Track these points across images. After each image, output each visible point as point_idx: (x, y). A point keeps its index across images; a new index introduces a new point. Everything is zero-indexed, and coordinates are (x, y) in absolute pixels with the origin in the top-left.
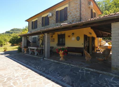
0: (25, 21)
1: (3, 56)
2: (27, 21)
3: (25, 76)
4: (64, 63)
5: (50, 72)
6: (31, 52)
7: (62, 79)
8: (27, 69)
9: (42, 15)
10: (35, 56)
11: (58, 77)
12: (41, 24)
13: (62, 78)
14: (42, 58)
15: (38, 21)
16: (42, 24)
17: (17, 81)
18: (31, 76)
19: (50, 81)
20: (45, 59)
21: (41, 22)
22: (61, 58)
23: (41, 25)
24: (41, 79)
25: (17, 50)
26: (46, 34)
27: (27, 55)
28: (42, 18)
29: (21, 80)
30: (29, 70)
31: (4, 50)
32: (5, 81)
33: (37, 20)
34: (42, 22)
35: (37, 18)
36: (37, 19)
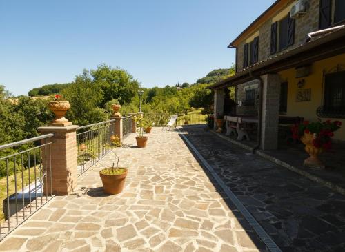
0: (229, 47)
1: (177, 134)
2: (232, 45)
3: (186, 181)
4: (315, 179)
5: (247, 191)
6: (232, 130)
7: (268, 220)
8: (200, 168)
9: (271, 19)
10: (237, 143)
11: (261, 212)
12: (269, 46)
13: (269, 218)
14: (251, 149)
15: (260, 39)
16: (271, 45)
17: (165, 187)
18: (195, 186)
19: (228, 212)
20: (258, 152)
21: (268, 40)
22: (310, 156)
23: (268, 50)
24: (211, 199)
25: (205, 123)
26: (265, 77)
27: (221, 136)
28: (273, 26)
29: (172, 188)
30: (202, 172)
31: (185, 123)
32: (149, 179)
33: (258, 37)
34: (272, 41)
35: (258, 32)
36: (257, 34)
